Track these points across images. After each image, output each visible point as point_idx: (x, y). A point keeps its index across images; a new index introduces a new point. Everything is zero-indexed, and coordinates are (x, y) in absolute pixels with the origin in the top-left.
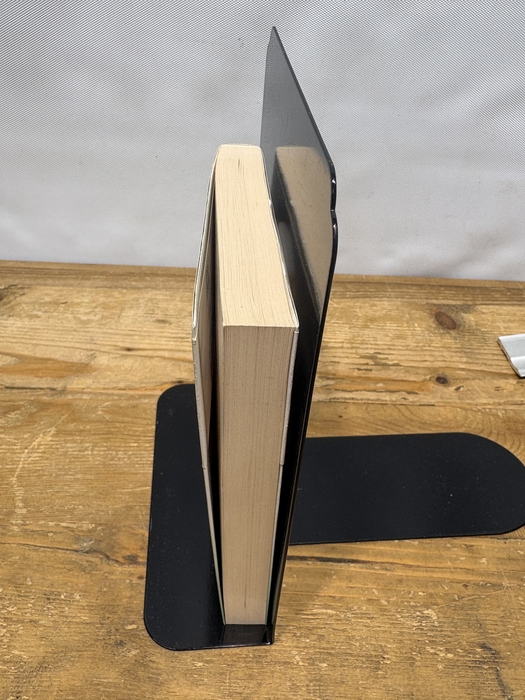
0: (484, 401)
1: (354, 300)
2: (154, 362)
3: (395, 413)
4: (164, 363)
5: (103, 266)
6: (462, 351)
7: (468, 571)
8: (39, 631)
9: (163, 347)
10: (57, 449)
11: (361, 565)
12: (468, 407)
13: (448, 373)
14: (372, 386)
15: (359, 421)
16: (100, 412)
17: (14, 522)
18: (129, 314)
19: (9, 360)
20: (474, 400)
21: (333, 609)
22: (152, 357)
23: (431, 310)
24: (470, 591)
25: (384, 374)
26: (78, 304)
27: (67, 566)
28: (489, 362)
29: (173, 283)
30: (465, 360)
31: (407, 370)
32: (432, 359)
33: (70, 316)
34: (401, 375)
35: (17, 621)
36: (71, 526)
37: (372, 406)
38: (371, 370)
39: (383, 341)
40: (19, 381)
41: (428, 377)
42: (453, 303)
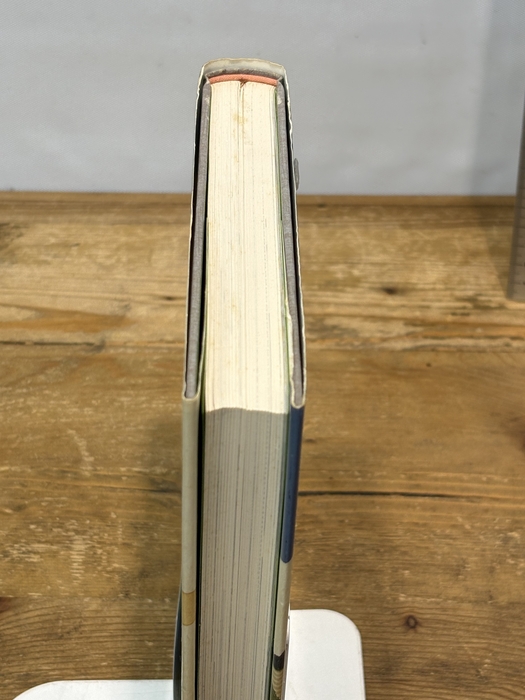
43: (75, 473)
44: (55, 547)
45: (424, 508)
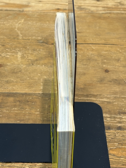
43: (18, 38)
44: (13, 54)
45: (109, 47)
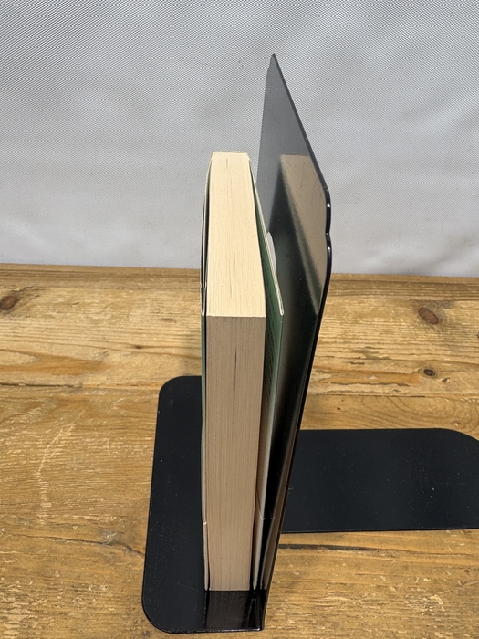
0: (470, 392)
1: (343, 298)
2: (163, 358)
3: (389, 405)
4: (172, 359)
5: (111, 268)
6: (445, 344)
7: (468, 556)
8: (69, 623)
9: (171, 344)
10: (78, 443)
11: (368, 553)
12: (455, 398)
13: (435, 366)
14: (366, 379)
15: (356, 412)
16: (115, 408)
17: (40, 516)
18: (137, 314)
19: (28, 358)
20: (461, 391)
21: (345, 596)
22: (160, 354)
23: (414, 306)
24: (472, 576)
25: (376, 367)
26: (89, 304)
27: (92, 559)
28: (471, 355)
29: (176, 284)
30: (449, 353)
31: (397, 363)
32: (418, 352)
33: (82, 316)
34: (391, 368)
35: (48, 614)
36: (95, 518)
37: (367, 398)
38: (363, 364)
39: (373, 336)
40: (39, 378)
41: (416, 370)
42: (434, 299)
